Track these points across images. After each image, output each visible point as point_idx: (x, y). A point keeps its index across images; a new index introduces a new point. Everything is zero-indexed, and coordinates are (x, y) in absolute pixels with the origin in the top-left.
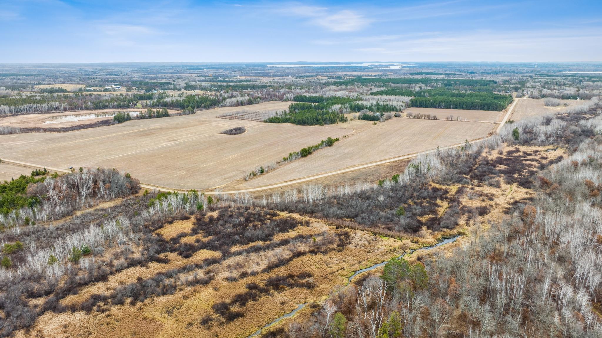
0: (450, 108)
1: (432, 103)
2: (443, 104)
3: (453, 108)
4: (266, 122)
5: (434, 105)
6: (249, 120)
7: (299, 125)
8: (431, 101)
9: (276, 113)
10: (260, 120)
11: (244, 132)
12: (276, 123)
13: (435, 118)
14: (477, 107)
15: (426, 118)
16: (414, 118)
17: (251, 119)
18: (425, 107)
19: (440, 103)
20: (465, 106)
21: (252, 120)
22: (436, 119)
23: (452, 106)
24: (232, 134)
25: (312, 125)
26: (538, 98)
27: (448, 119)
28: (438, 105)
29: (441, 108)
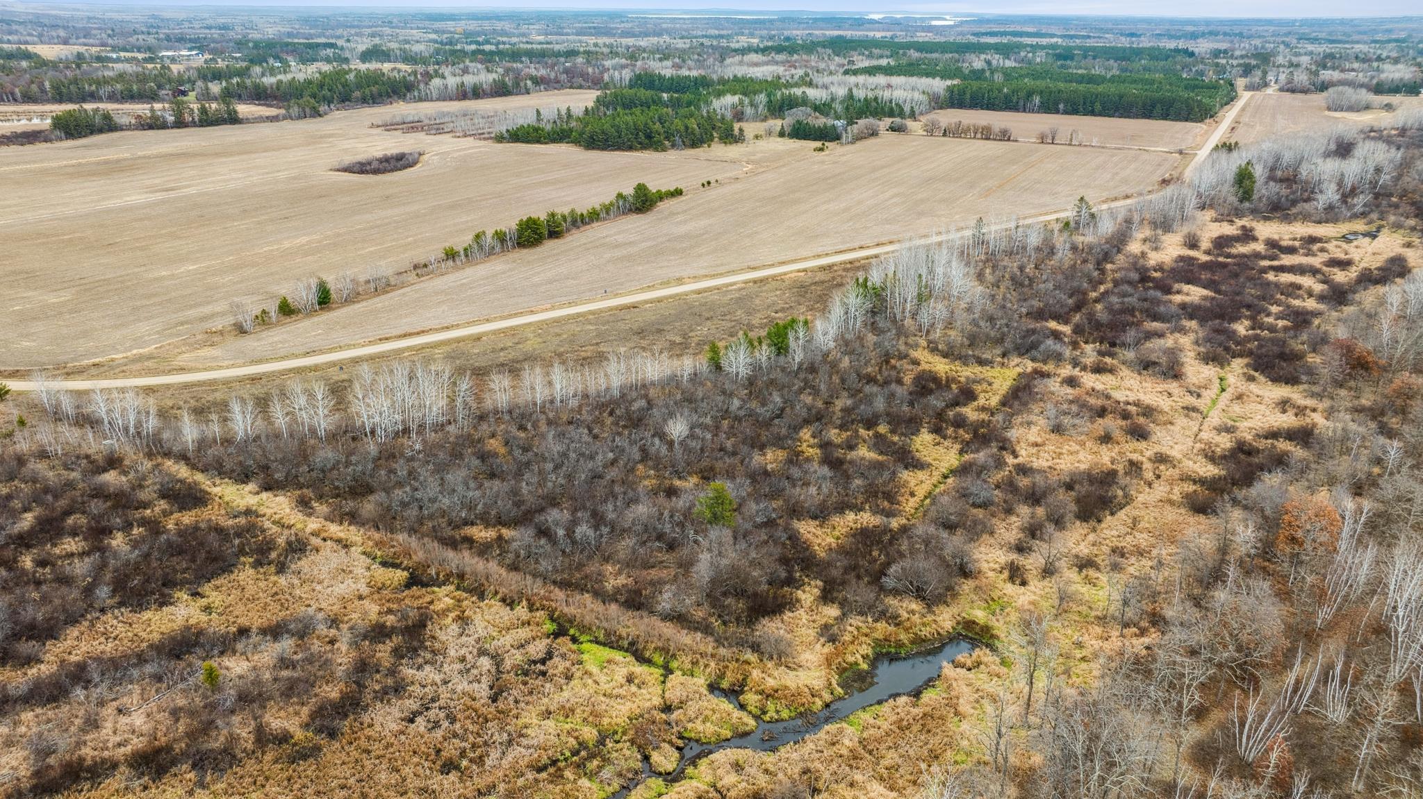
0: (1057, 112)
1: (1006, 96)
2: (1037, 100)
3: (1066, 112)
4: (500, 139)
5: (1011, 101)
6: (457, 134)
8: (1007, 92)
9: (538, 113)
11: (413, 166)
13: (1005, 136)
15: (979, 135)
16: (944, 135)
17: (464, 133)
18: (988, 109)
19: (1029, 95)
20: (1098, 107)
21: (465, 136)
22: (1009, 140)
23: (1061, 106)
25: (630, 148)
26: (1307, 92)
27: (1042, 139)
28: (1021, 103)
29: (1033, 111)
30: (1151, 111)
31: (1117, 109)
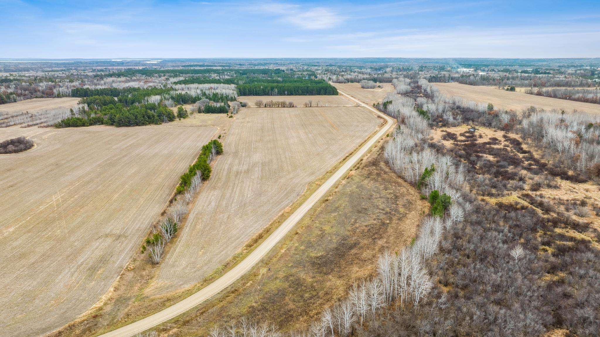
0: (285, 95)
1: (263, 89)
2: (276, 90)
3: (288, 95)
4: (58, 126)
5: (265, 92)
6: (23, 125)
7: (121, 126)
8: (262, 87)
9: (72, 111)
10: (45, 124)
11: (33, 146)
12: (77, 126)
13: (291, 106)
14: (314, 92)
15: (280, 106)
16: (265, 107)
17: (26, 124)
18: (256, 95)
19: (272, 89)
20: (300, 92)
21: (29, 126)
22: (293, 107)
23: (286, 92)
24: (10, 152)
25: (143, 124)
26: (345, 83)
27: (306, 105)
28: (270, 92)
29: (275, 95)
30: (320, 92)
31: (307, 93)
